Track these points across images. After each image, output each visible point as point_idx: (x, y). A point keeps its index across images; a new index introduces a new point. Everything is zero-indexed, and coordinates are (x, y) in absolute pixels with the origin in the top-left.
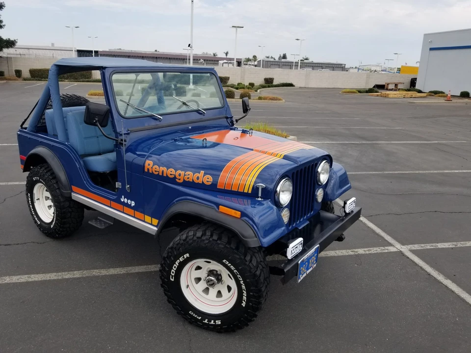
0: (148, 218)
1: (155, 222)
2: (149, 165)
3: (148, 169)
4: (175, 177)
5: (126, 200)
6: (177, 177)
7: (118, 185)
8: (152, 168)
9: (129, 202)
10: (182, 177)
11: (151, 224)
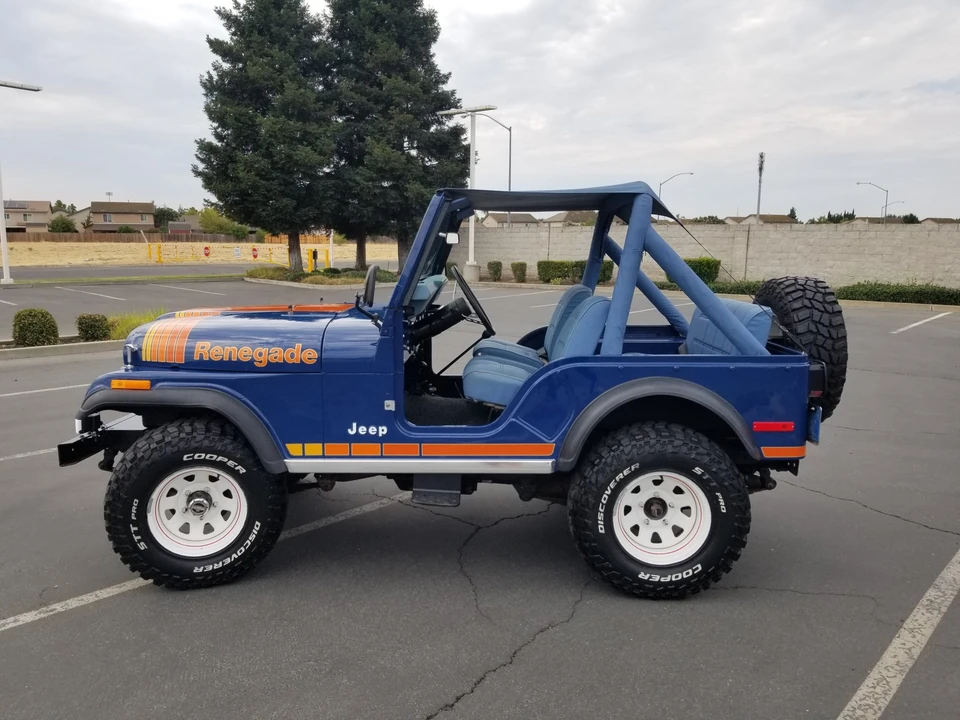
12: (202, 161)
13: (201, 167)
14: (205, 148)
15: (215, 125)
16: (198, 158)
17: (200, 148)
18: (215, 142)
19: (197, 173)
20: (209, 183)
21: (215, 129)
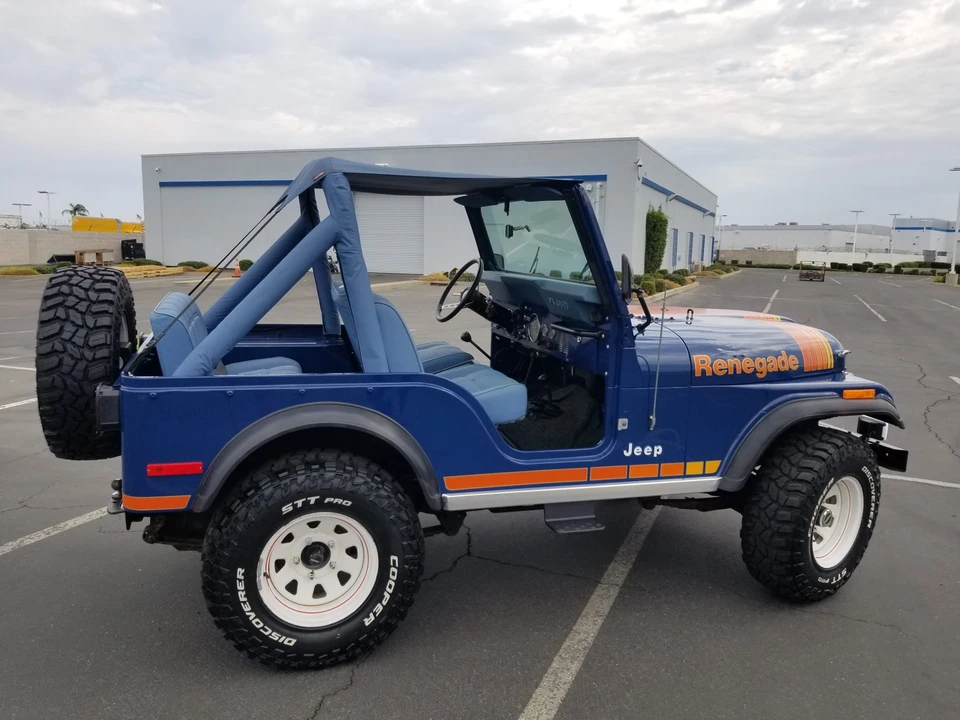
0: (694, 467)
1: (713, 465)
2: (703, 362)
3: (704, 371)
4: (755, 372)
5: (638, 451)
6: (758, 368)
7: (623, 424)
8: (711, 366)
9: (648, 450)
10: (763, 369)
11: (704, 475)
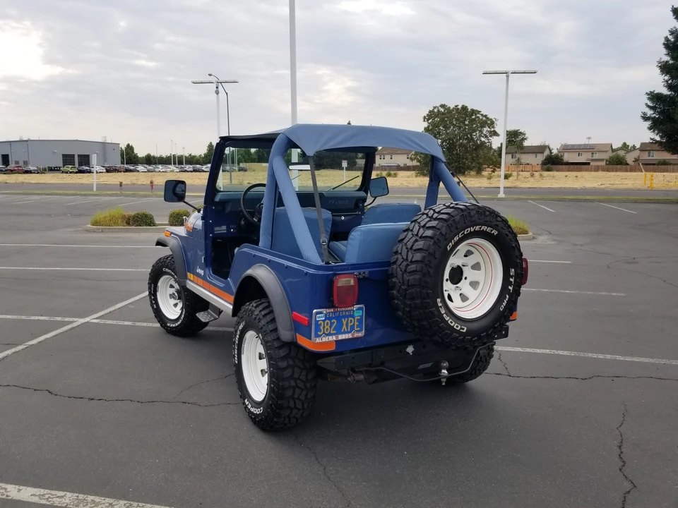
12: (651, 108)
13: (650, 113)
14: (655, 97)
15: (666, 78)
16: (648, 106)
17: (649, 99)
18: (665, 91)
19: (645, 118)
20: (655, 125)
21: (667, 81)
